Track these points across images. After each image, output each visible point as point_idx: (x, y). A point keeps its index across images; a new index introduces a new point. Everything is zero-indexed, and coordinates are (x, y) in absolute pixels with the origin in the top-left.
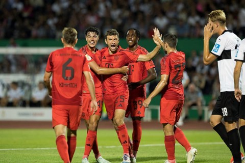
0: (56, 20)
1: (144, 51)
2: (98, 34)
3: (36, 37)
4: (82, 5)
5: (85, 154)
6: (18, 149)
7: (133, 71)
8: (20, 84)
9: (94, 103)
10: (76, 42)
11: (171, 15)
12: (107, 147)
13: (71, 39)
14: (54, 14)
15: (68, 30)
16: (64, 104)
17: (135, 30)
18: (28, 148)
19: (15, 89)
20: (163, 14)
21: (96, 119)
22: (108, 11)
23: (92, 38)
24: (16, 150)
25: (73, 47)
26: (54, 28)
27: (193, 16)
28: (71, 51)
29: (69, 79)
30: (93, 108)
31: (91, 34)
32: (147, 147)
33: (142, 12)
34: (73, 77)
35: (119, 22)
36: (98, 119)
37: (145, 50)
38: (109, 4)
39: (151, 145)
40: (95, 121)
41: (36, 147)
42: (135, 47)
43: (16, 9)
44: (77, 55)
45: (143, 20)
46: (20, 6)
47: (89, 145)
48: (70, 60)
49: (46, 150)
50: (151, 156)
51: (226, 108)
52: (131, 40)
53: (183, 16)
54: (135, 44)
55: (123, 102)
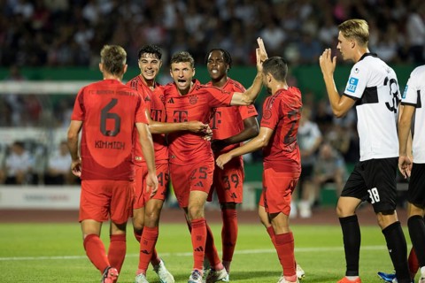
0: (89, 34)
1: (237, 86)
2: (160, 58)
3: (56, 64)
4: (135, 8)
5: (140, 268)
6: (24, 258)
7: (219, 122)
8: (28, 146)
9: (153, 178)
10: (125, 69)
11: (290, 24)
12: (179, 254)
13: (115, 65)
14: (86, 23)
15: (110, 50)
16: (102, 179)
17: (222, 50)
18: (42, 255)
19: (19, 154)
20: (276, 23)
21: (156, 206)
22: (180, 18)
23: (149, 64)
24: (20, 261)
25: (119, 80)
26: (86, 48)
27: (328, 27)
28: (115, 85)
29: (111, 135)
30: (151, 186)
31: (149, 57)
32: (249, 254)
33: (240, 21)
34: (118, 130)
35: (200, 37)
36: (159, 206)
37: (241, 86)
38: (182, 7)
39: (256, 251)
40: (154, 210)
41: (56, 255)
42: (222, 81)
43: (21, 15)
44: (125, 93)
45: (242, 33)
46: (27, 10)
47: (145, 252)
48: (114, 102)
49: (72, 261)
50: (255, 270)
51: (375, 189)
52: (217, 69)
53: (310, 27)
54: (222, 75)
55: (205, 178)
